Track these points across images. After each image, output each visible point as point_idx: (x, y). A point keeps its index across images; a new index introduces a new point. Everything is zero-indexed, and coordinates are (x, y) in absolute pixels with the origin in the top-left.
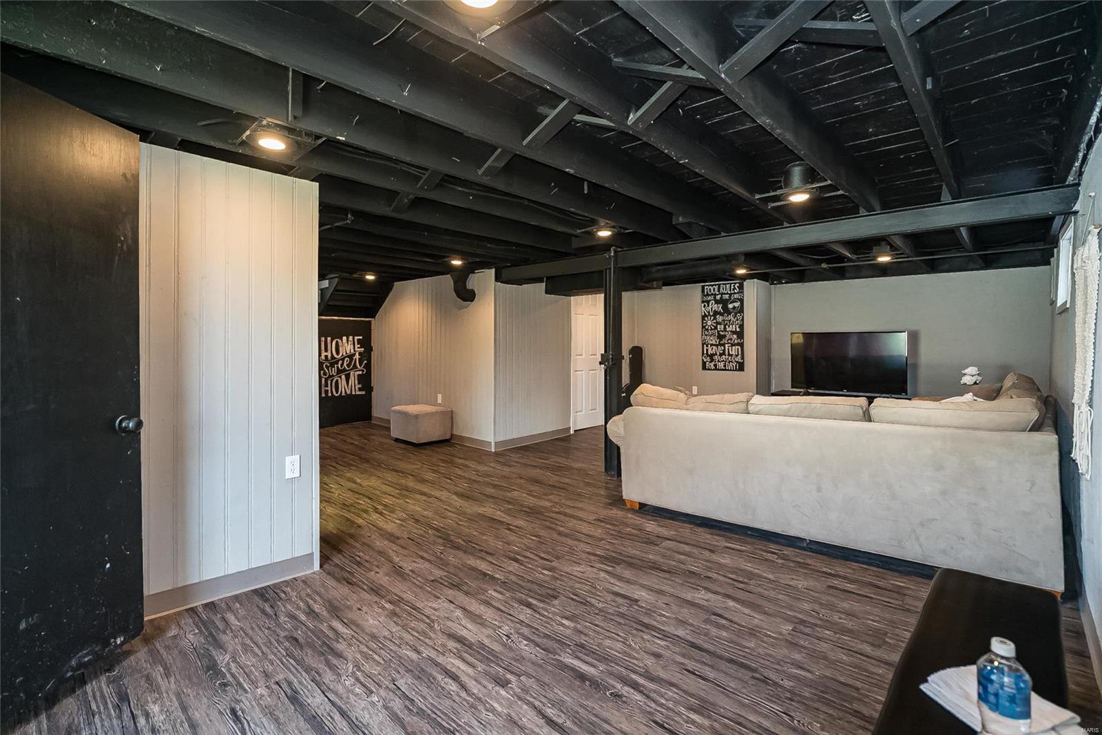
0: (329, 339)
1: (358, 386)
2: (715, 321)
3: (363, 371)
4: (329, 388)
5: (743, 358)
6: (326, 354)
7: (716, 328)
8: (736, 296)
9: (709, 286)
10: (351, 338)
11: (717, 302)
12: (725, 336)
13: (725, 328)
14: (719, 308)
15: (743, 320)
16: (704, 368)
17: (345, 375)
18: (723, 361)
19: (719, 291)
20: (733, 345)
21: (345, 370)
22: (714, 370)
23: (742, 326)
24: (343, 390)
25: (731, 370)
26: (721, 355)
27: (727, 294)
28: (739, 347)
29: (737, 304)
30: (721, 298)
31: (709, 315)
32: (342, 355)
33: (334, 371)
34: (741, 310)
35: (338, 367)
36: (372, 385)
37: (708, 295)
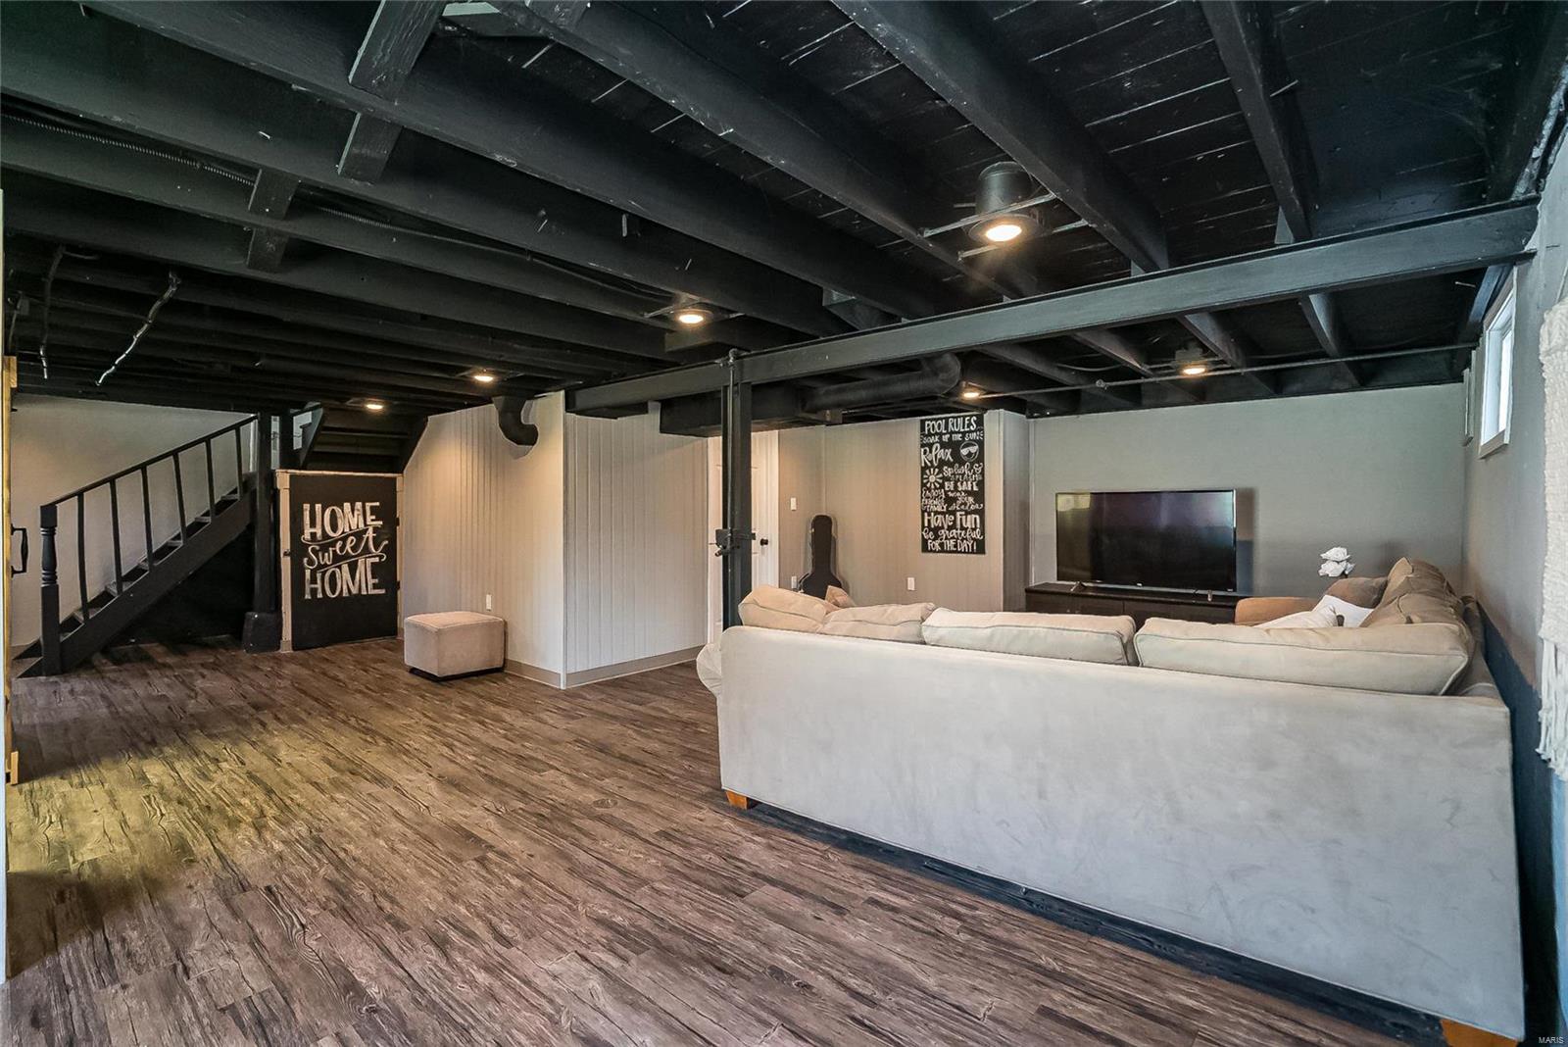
0: (318, 507)
1: (371, 581)
2: (941, 475)
3: (381, 557)
4: (319, 586)
5: (983, 533)
6: (313, 530)
7: (942, 486)
8: (974, 436)
9: (931, 420)
10: (359, 505)
11: (944, 446)
12: (955, 499)
13: (956, 487)
14: (946, 454)
15: (982, 474)
16: (925, 549)
17: (350, 564)
18: (953, 538)
19: (946, 428)
20: (967, 513)
21: (347, 556)
22: (939, 552)
23: (981, 484)
24: (345, 587)
25: (965, 552)
26: (950, 528)
27: (959, 432)
28: (977, 517)
29: (974, 449)
30: (950, 439)
31: (932, 466)
32: (343, 532)
33: (327, 559)
34: (980, 458)
35: (334, 552)
36: (398, 579)
37: (930, 435)
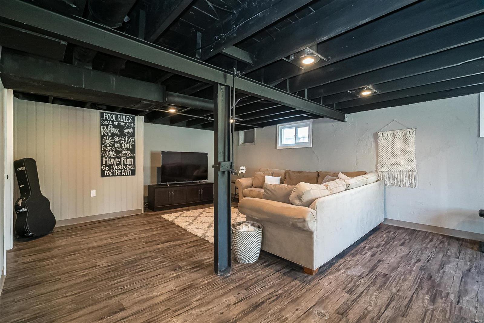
2: (113, 140)
5: (135, 166)
7: (114, 145)
8: (130, 125)
9: (108, 113)
11: (114, 126)
12: (121, 152)
13: (121, 147)
14: (117, 131)
15: (134, 141)
16: (103, 174)
18: (120, 169)
19: (116, 118)
20: (127, 158)
22: (111, 176)
23: (134, 146)
25: (126, 175)
26: (117, 165)
27: (123, 122)
28: (132, 160)
29: (131, 130)
30: (118, 124)
31: (108, 135)
34: (133, 135)
37: (106, 120)
